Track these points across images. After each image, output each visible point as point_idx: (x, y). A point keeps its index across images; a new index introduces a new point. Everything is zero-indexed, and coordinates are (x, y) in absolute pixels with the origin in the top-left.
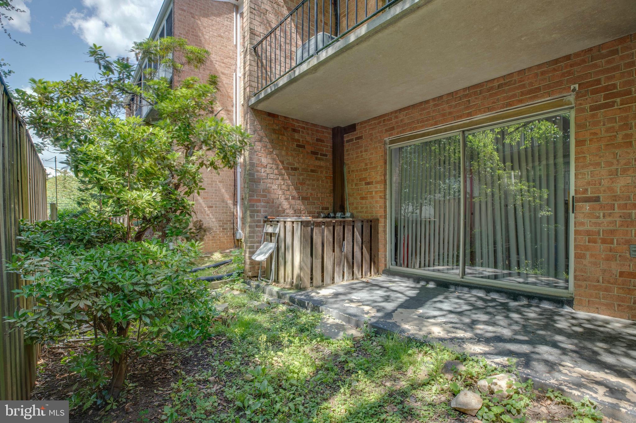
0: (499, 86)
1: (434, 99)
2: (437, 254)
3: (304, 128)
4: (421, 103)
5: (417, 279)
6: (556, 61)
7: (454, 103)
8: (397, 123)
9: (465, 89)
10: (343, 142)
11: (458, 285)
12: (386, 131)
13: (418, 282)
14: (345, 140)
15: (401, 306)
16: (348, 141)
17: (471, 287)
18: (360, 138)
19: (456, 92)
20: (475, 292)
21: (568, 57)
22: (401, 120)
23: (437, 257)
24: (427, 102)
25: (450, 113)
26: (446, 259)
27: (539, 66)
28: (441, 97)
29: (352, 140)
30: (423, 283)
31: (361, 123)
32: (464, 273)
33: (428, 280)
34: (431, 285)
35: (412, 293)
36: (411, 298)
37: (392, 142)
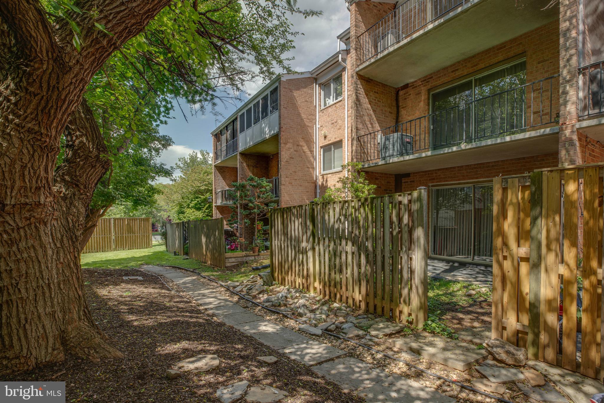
0: (492, 166)
1: (458, 167)
2: (458, 248)
3: (380, 177)
4: (451, 168)
5: (448, 261)
6: (519, 159)
7: (469, 171)
8: (436, 176)
9: (475, 165)
10: (401, 182)
11: (470, 264)
12: (430, 180)
13: (449, 263)
14: (403, 181)
15: (443, 272)
16: (404, 182)
17: (477, 265)
18: (413, 181)
19: (471, 165)
20: (479, 267)
21: (524, 158)
22: (439, 175)
23: (458, 251)
24: (454, 168)
25: (467, 176)
26: (464, 252)
27: (511, 160)
28: (462, 166)
29: (408, 182)
30: (451, 264)
31: (414, 173)
32: (473, 259)
33: (454, 262)
34: (456, 265)
35: (447, 268)
36: (447, 269)
37: (433, 186)
